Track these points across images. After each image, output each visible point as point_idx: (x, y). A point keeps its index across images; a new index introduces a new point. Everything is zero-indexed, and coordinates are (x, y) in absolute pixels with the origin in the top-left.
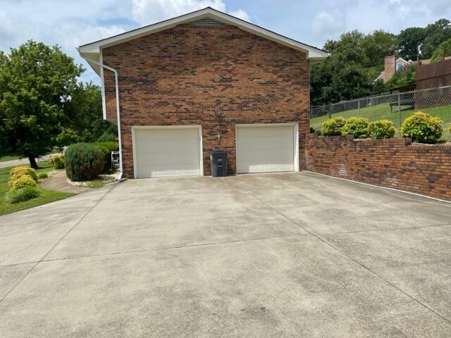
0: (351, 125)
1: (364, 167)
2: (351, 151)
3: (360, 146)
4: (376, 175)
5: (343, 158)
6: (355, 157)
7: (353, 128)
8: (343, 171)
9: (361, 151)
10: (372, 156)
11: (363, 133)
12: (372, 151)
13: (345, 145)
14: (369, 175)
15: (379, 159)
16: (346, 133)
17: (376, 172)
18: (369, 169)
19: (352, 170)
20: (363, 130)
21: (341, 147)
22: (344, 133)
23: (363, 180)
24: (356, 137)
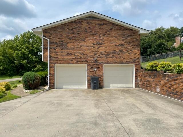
0: (162, 66)
1: (170, 88)
2: (162, 79)
3: (168, 77)
4: (178, 93)
5: (158, 83)
6: (165, 83)
7: (163, 67)
8: (158, 90)
9: (168, 80)
10: (175, 83)
11: (169, 70)
12: (176, 80)
13: (159, 76)
14: (173, 93)
15: (180, 85)
16: (160, 70)
17: (178, 92)
18: (173, 90)
19: (163, 89)
20: (168, 69)
21: (157, 77)
22: (158, 70)
23: (170, 96)
24: (165, 72)
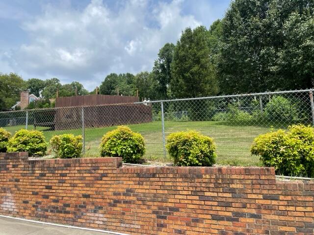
1: (46, 197)
2: (24, 175)
7: (25, 143)
8: (9, 204)
15: (74, 186)
16: (15, 149)
